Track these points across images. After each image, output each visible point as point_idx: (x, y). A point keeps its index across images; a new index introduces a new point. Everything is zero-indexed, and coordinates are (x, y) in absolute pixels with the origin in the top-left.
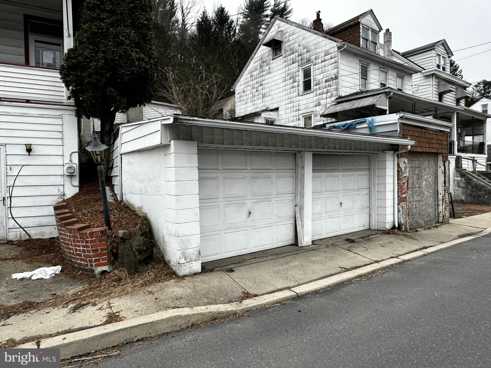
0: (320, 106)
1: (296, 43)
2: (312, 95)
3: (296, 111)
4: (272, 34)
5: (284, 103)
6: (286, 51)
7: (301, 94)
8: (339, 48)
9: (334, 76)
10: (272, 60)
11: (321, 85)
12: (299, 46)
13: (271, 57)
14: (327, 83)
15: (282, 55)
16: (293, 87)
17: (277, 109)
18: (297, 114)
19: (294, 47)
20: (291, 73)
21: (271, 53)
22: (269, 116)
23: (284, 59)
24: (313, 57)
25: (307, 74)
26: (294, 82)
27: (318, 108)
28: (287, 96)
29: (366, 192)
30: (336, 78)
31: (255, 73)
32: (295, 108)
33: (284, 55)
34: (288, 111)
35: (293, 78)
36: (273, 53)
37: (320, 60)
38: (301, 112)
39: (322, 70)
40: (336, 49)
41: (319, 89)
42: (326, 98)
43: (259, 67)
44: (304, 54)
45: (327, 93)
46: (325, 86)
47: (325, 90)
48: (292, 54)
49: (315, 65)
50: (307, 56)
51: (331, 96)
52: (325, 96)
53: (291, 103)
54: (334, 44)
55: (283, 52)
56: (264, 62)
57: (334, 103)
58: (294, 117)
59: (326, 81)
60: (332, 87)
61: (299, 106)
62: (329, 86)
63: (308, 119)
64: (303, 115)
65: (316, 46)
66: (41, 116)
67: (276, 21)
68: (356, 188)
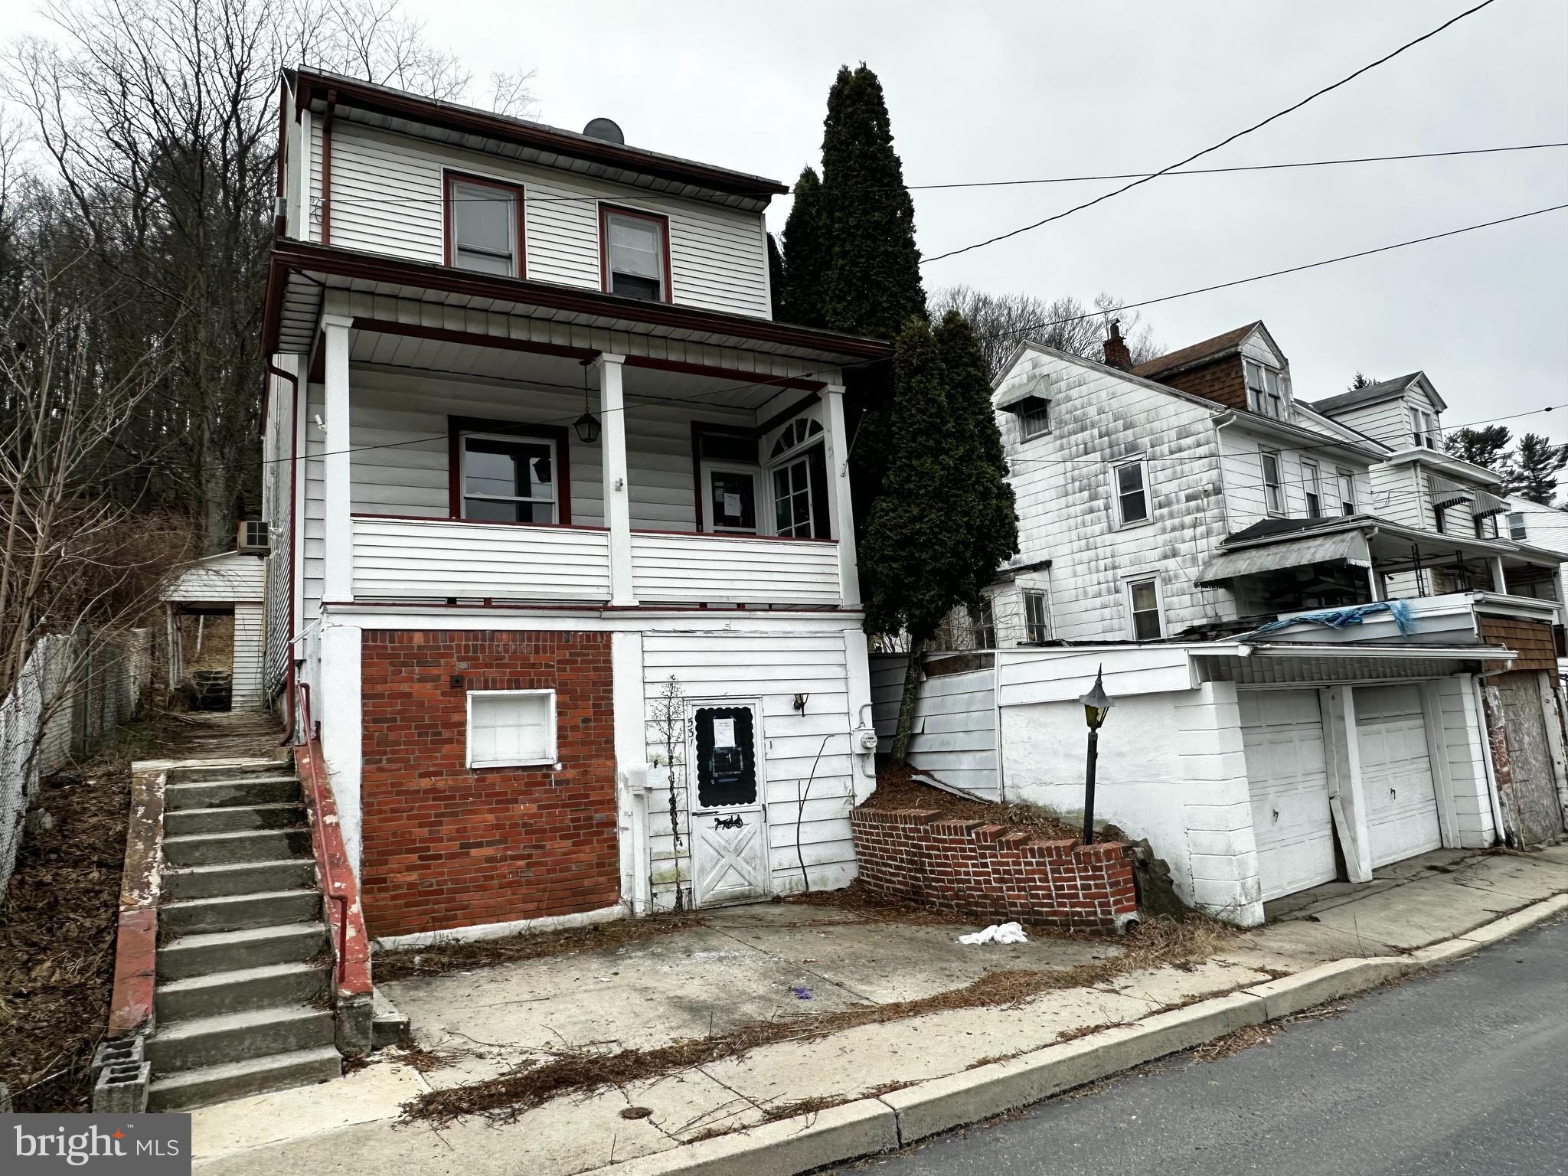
0: (1179, 559)
1: (1090, 404)
2: (1149, 531)
3: (1106, 570)
4: (1017, 381)
5: (1066, 549)
6: (1061, 423)
7: (1117, 527)
8: (1217, 422)
9: (1210, 487)
10: (1022, 443)
11: (1175, 507)
12: (1101, 412)
13: (1016, 436)
14: (1193, 504)
15: (1050, 433)
16: (1091, 511)
17: (1045, 565)
18: (1110, 578)
19: (1085, 414)
20: (1081, 476)
21: (1018, 425)
22: (1030, 585)
23: (1058, 442)
24: (1146, 441)
25: (1131, 479)
26: (1093, 498)
27: (1171, 564)
28: (1074, 534)
29: (1424, 764)
30: (1218, 491)
32: (1102, 564)
33: (1056, 433)
34: (1080, 569)
35: (1091, 489)
36: (1023, 428)
37: (1165, 448)
38: (1120, 572)
39: (1175, 472)
40: (1210, 424)
41: (1171, 516)
42: (1195, 539)
44: (1117, 432)
45: (1195, 527)
46: (1187, 510)
47: (1188, 519)
48: (1082, 430)
49: (1153, 458)
50: (1125, 436)
51: (1208, 534)
52: (1188, 533)
53: (1088, 549)
54: (1205, 413)
55: (1052, 425)
57: (1219, 552)
58: (1099, 583)
59: (1189, 499)
60: (1208, 514)
61: (1113, 556)
62: (1198, 510)
63: (1143, 590)
64: (1129, 579)
65: (1152, 415)
66: (813, 635)
67: (1028, 351)
68: (1410, 758)
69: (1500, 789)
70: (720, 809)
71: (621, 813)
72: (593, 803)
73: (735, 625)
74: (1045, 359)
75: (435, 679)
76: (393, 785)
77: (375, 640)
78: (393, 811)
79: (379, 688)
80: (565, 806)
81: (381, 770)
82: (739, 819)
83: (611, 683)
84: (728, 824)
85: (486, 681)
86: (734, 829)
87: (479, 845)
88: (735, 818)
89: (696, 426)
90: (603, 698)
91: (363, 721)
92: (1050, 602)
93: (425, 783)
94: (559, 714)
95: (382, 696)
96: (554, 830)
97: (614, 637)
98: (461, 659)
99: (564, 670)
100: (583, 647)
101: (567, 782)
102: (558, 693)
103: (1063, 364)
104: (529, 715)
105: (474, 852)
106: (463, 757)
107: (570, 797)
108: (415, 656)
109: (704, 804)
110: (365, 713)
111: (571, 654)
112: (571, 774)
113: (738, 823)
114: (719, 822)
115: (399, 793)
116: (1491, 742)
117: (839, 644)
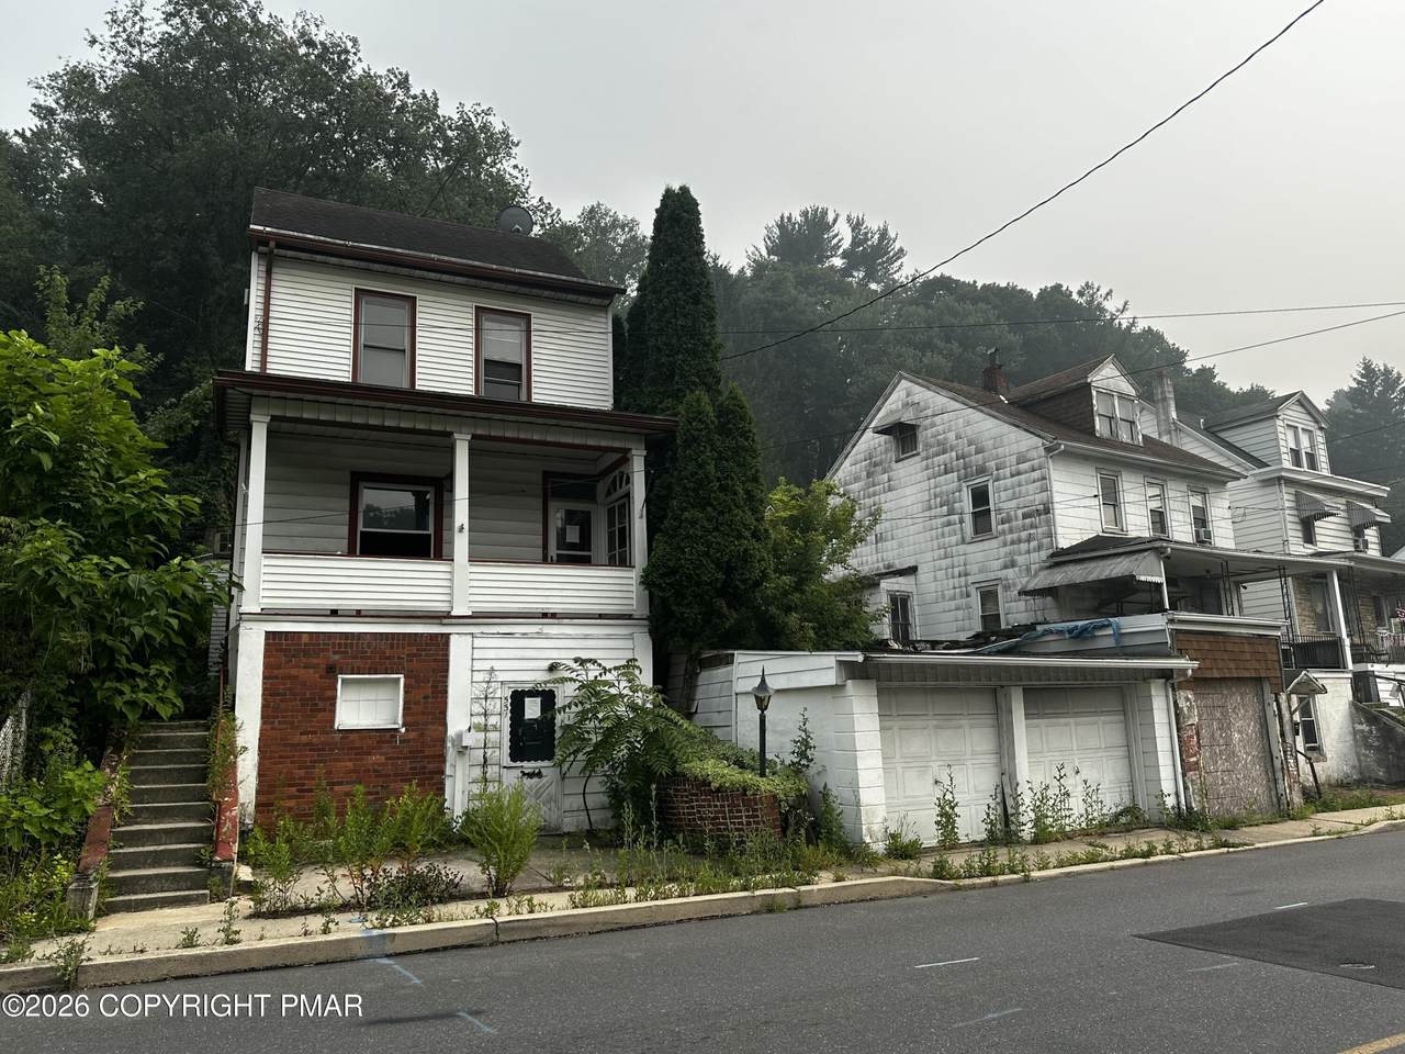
0: (1016, 569)
1: (950, 430)
2: (994, 543)
3: (960, 576)
4: (894, 407)
5: (929, 556)
6: (927, 446)
7: (968, 539)
8: (1048, 450)
9: (1041, 507)
10: (897, 462)
11: (1014, 523)
12: (958, 437)
13: (892, 455)
14: (1028, 521)
15: (918, 454)
16: (949, 524)
17: (912, 570)
18: (963, 584)
19: (945, 439)
20: (941, 493)
21: (892, 445)
22: (896, 587)
23: (925, 462)
24: (992, 464)
25: (980, 497)
26: (950, 512)
27: (1010, 573)
28: (935, 543)
29: (1121, 752)
30: (1047, 511)
32: (956, 570)
33: (924, 454)
34: (941, 574)
35: (949, 504)
36: (897, 447)
37: (1007, 471)
38: (971, 579)
39: (1014, 493)
40: (1043, 453)
41: (1011, 531)
42: (1028, 552)
43: (864, 473)
44: (971, 455)
45: (1029, 541)
46: (1024, 526)
47: (1024, 534)
48: (944, 453)
49: (998, 480)
50: (976, 459)
51: (1039, 548)
52: (1024, 546)
53: (946, 558)
54: (1038, 441)
55: (920, 447)
56: (876, 465)
57: (1047, 564)
58: (954, 588)
59: (1025, 516)
60: (1040, 530)
61: (965, 565)
62: (1033, 526)
63: (988, 596)
64: (977, 585)
65: (998, 441)
66: (608, 637)
67: (903, 381)
68: (1103, 746)
69: (1184, 775)
70: (525, 764)
71: (448, 764)
72: (426, 757)
73: (547, 630)
74: (917, 388)
75: (315, 666)
76: (282, 739)
77: (274, 639)
78: (281, 757)
79: (276, 672)
80: (404, 758)
81: (272, 729)
82: (540, 772)
83: (447, 671)
84: (531, 775)
85: (353, 668)
86: (535, 780)
87: (341, 783)
88: (537, 771)
89: (547, 475)
90: (440, 682)
91: (263, 695)
92: (915, 603)
93: (304, 738)
94: (406, 692)
95: (277, 677)
96: (396, 775)
97: (451, 636)
98: (334, 653)
99: (412, 661)
100: (427, 645)
101: (409, 741)
102: (405, 677)
103: (931, 394)
104: (383, 693)
105: (336, 788)
106: (333, 721)
107: (410, 752)
108: (304, 651)
109: (513, 760)
110: (264, 689)
111: (418, 650)
112: (412, 735)
113: (539, 775)
114: (524, 774)
115: (285, 745)
116: (1179, 737)
117: (629, 644)
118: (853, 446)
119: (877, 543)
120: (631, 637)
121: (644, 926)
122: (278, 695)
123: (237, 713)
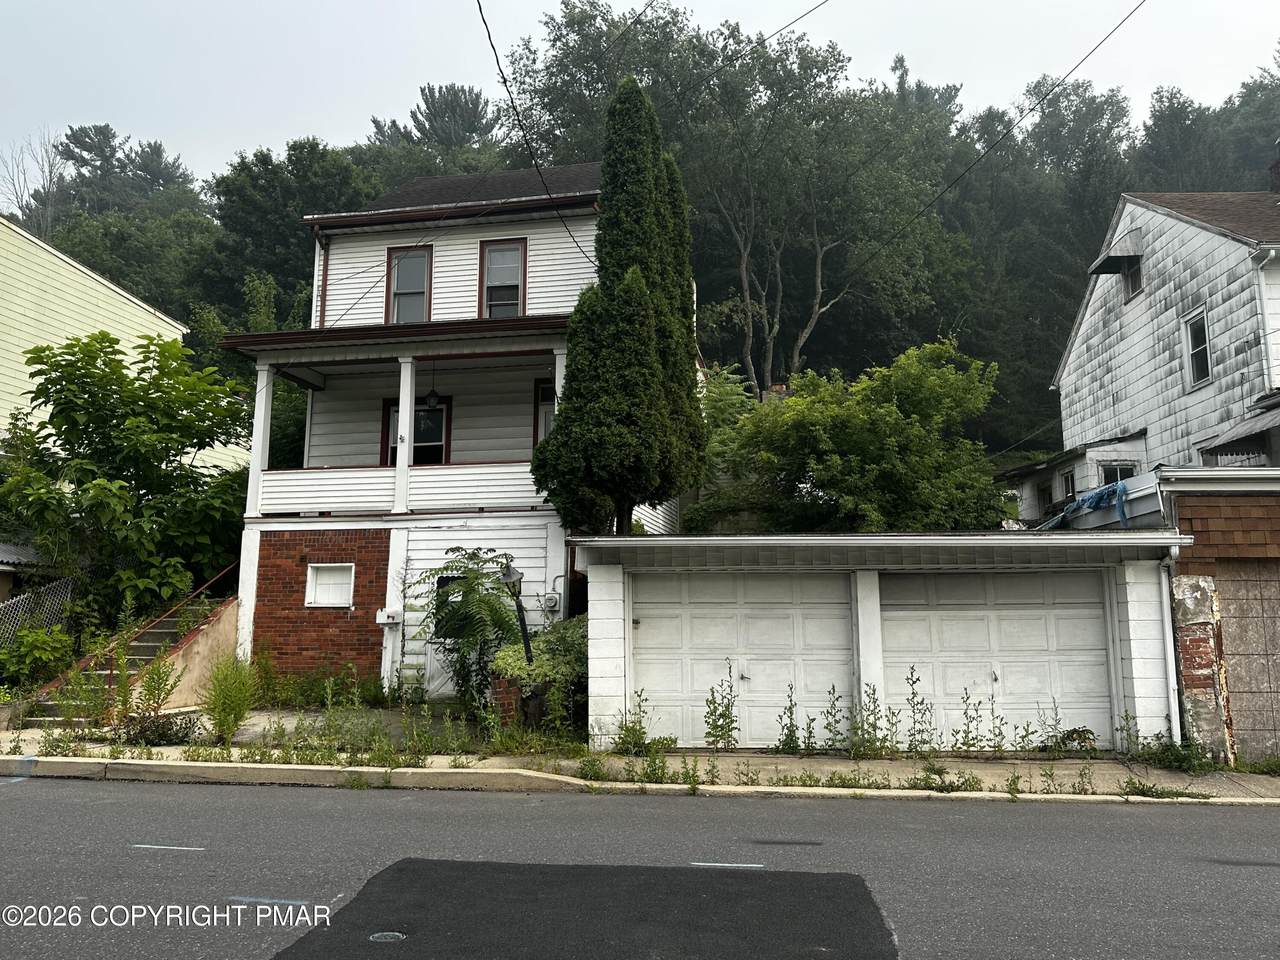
0: (1231, 421)
1: (1168, 255)
2: (1211, 391)
3: (1182, 437)
5: (1155, 415)
6: (1150, 279)
7: (1188, 389)
9: (1252, 337)
10: (1125, 304)
11: (1228, 363)
12: (1175, 262)
13: (1122, 297)
14: (1240, 357)
15: (1142, 291)
16: (1171, 373)
17: (1142, 434)
18: (1186, 446)
19: (1165, 267)
20: (1163, 335)
21: (1121, 285)
22: (1114, 456)
23: (1148, 300)
24: (1206, 290)
25: (1198, 334)
26: (1172, 358)
28: (1161, 398)
29: (1092, 657)
30: (1259, 340)
31: (1094, 341)
32: (1179, 430)
33: (1147, 290)
34: (1166, 436)
35: (1170, 348)
36: (1126, 288)
37: (1219, 297)
39: (1227, 323)
40: (1251, 265)
41: (1225, 373)
42: (1242, 398)
43: (1101, 323)
44: (1187, 283)
45: (1242, 384)
46: (1237, 364)
47: (1237, 376)
48: (1164, 285)
49: (1212, 309)
50: (1191, 286)
51: (1252, 391)
52: (1237, 391)
53: (1170, 415)
54: (1245, 251)
55: (1144, 282)
56: (1109, 311)
57: (1256, 411)
58: (1178, 452)
59: (1237, 352)
60: (1251, 368)
61: (1187, 422)
62: (1244, 364)
65: (1210, 259)
66: (523, 528)
67: (1128, 204)
68: (1054, 646)
69: (1180, 694)
70: (447, 640)
71: (385, 638)
72: (370, 631)
73: (471, 523)
74: (1140, 210)
75: (293, 557)
76: (269, 614)
77: (266, 537)
78: (268, 627)
79: (266, 562)
80: (353, 631)
81: (264, 605)
83: (387, 560)
85: (319, 558)
87: (307, 649)
89: (538, 382)
90: (382, 569)
91: (258, 579)
93: (284, 613)
94: (356, 577)
95: (267, 566)
96: (347, 645)
97: (392, 532)
98: (306, 546)
99: (361, 552)
100: (373, 538)
101: (357, 617)
102: (356, 566)
103: (1150, 214)
104: (339, 578)
105: (304, 653)
106: (304, 600)
107: (358, 627)
108: (284, 545)
109: (437, 637)
110: (259, 575)
111: (366, 543)
112: (360, 613)
114: (446, 649)
115: (271, 618)
116: (1175, 640)
117: (543, 533)
118: (1091, 294)
119: (1114, 404)
120: (545, 527)
121: (229, 783)
122: (269, 579)
123: (241, 594)
